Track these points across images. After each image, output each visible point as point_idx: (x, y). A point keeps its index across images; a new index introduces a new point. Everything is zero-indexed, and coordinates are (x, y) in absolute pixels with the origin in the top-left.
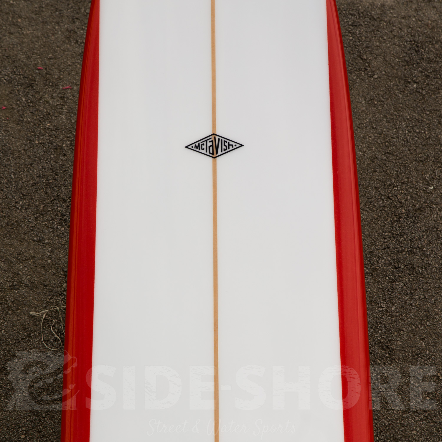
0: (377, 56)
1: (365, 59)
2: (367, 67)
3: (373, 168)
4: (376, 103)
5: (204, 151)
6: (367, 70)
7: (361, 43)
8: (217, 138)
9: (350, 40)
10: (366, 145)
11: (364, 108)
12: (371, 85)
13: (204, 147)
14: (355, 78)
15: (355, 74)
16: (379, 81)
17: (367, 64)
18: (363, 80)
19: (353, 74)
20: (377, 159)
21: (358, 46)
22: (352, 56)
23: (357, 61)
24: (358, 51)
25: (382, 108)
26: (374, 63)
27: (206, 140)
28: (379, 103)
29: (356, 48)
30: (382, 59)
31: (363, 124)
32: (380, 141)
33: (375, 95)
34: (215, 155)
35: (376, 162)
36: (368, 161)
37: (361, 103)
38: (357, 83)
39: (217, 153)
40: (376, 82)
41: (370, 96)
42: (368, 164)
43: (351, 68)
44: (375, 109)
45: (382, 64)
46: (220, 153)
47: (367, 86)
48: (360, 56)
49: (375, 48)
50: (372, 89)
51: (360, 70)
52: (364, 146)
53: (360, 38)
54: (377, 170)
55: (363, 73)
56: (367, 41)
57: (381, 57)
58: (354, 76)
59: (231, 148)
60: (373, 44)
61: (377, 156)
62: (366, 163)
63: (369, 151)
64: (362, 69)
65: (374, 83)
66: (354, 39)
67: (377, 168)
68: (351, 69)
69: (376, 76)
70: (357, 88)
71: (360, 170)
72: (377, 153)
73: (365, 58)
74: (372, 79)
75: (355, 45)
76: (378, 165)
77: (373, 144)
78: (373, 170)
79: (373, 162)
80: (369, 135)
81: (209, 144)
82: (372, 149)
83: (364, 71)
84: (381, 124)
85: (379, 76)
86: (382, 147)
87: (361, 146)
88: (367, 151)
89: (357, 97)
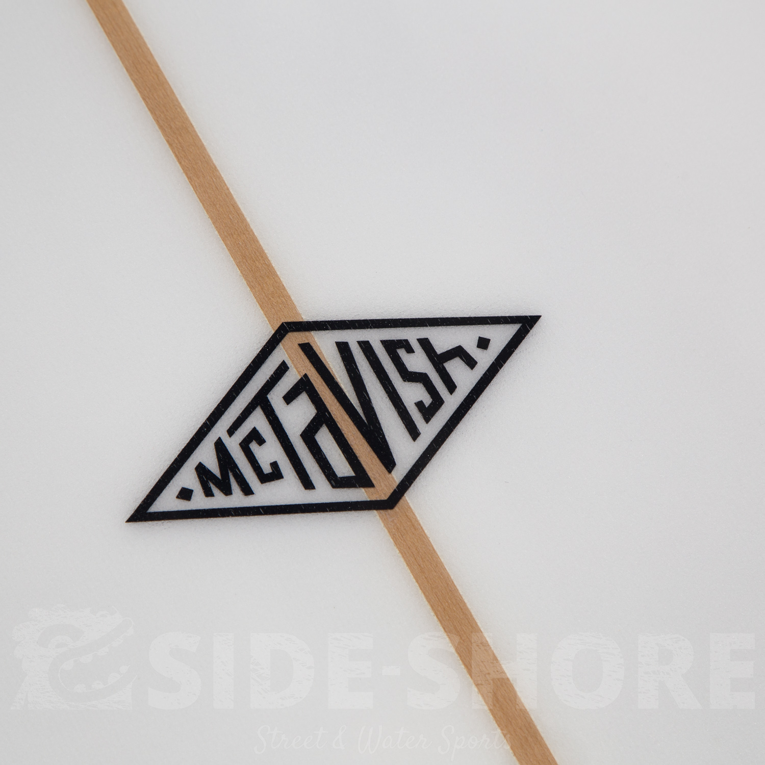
5: (288, 490)
13: (270, 453)
34: (384, 483)
39: (388, 462)
46: (405, 449)
59: (463, 376)
81: (296, 416)
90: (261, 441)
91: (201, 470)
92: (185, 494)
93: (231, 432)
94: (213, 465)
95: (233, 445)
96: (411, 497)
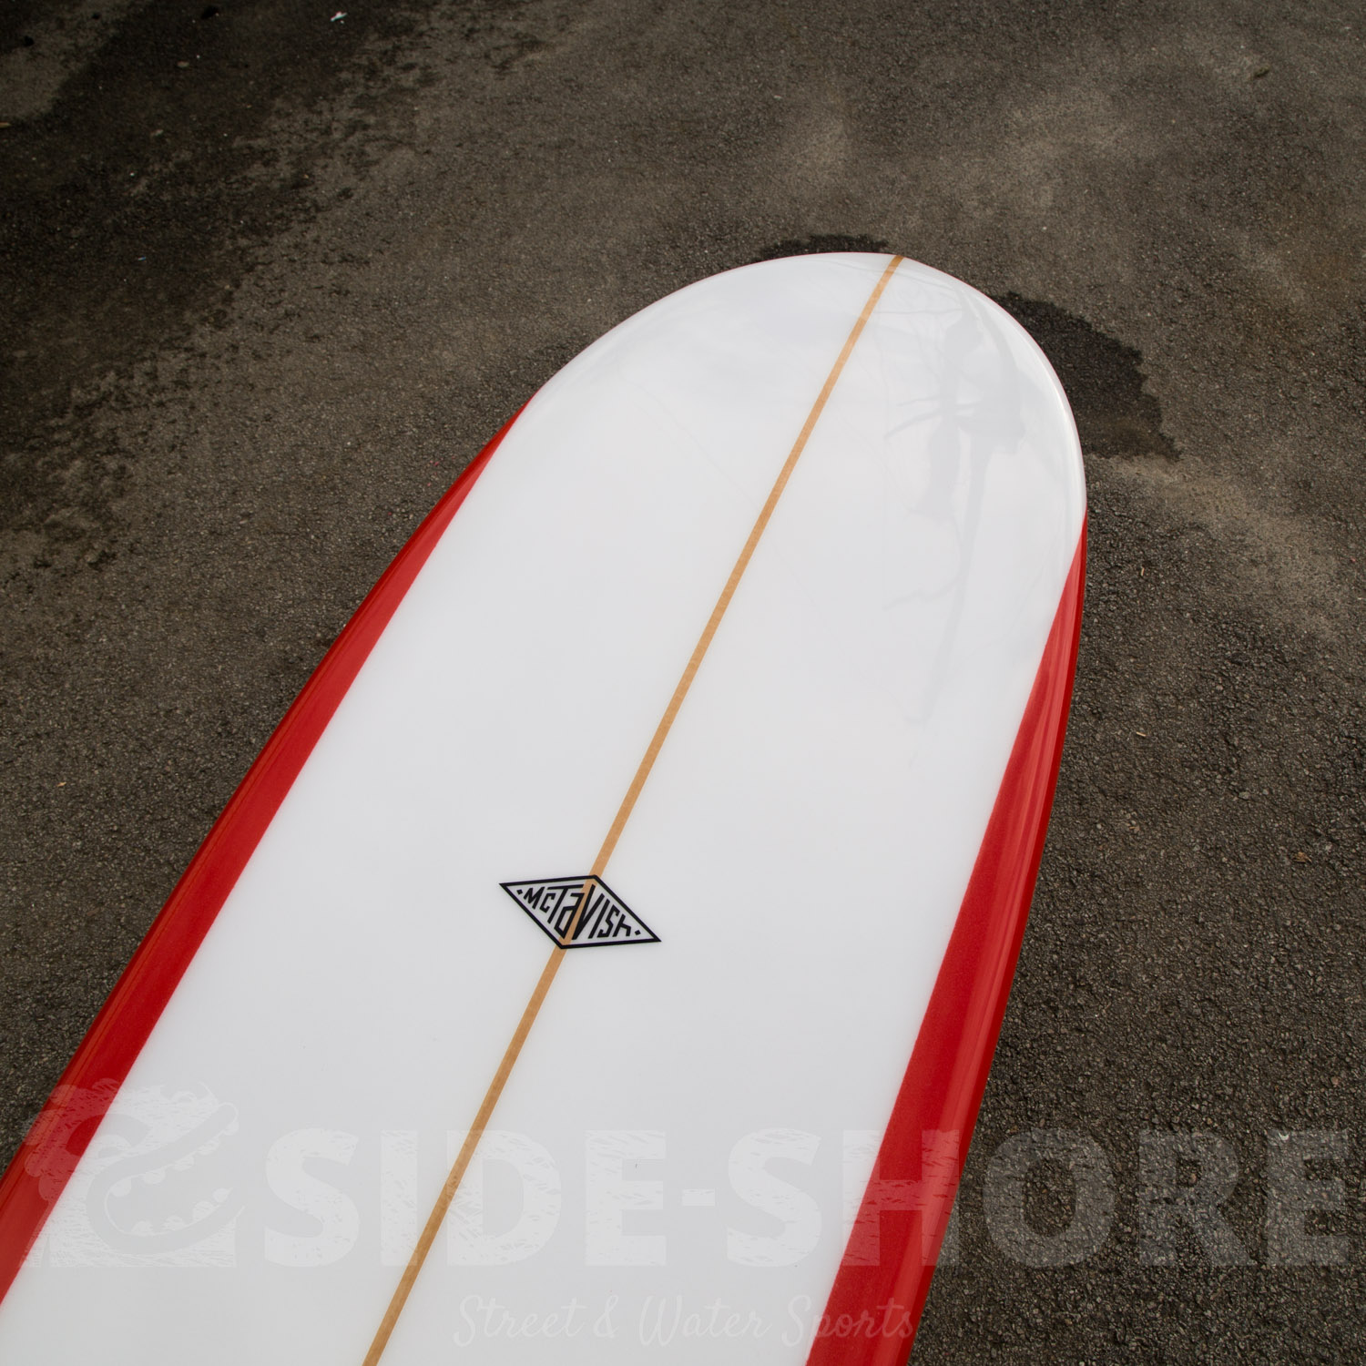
0: (1263, 746)
1: (1234, 745)
2: (1233, 765)
3: (1160, 1030)
4: (1224, 860)
5: (543, 917)
6: (1231, 772)
7: (1238, 705)
8: (599, 890)
9: (1216, 691)
10: (1164, 961)
11: (1193, 865)
12: (1227, 812)
13: (551, 903)
14: (1197, 783)
15: (1200, 775)
16: (1250, 810)
17: (1234, 760)
18: (1213, 793)
19: (1196, 773)
20: (1179, 1008)
21: (1229, 709)
22: (1208, 729)
23: (1214, 746)
24: (1224, 722)
25: (1235, 879)
26: (1251, 763)
27: (564, 884)
28: (1232, 862)
29: (1223, 714)
30: (1273, 758)
31: (1177, 904)
32: (1202, 962)
33: (1230, 839)
34: (568, 940)
35: (1172, 1015)
36: (1153, 1007)
37: (1191, 848)
38: (1197, 796)
39: (575, 937)
40: (1242, 808)
41: (1217, 840)
42: (1151, 1013)
43: (1196, 756)
44: (1218, 874)
45: (1270, 770)
46: (583, 938)
47: (1217, 811)
48: (1225, 735)
49: (1265, 728)
50: (1227, 824)
51: (1215, 767)
52: (1160, 962)
53: (1238, 695)
54: (1168, 1036)
55: (1219, 776)
56: (1252, 706)
57: (1271, 753)
58: (1197, 778)
59: (622, 935)
60: (1263, 718)
61: (1180, 999)
62: (1148, 1009)
63: (1167, 979)
64: (1220, 766)
65: (1237, 811)
66: (1225, 693)
67: (1170, 1033)
68: (1196, 760)
69: (1246, 795)
70: (1193, 810)
71: (1127, 1022)
72: (1184, 993)
73: (1236, 743)
74: (1236, 799)
75: (1223, 707)
76: (1176, 1024)
77: (1182, 963)
78: (1158, 1033)
79: (1167, 1012)
80: (1182, 938)
81: (569, 901)
82: (1175, 978)
83: (1223, 774)
84: (1218, 917)
85: (1253, 796)
86: (1200, 980)
87: (1153, 959)
88: (1162, 978)
89: (1187, 832)
90: (553, 898)
91: (531, 890)
92: (520, 892)
93: (549, 888)
94: (534, 892)
95: (546, 892)
96: (569, 951)
